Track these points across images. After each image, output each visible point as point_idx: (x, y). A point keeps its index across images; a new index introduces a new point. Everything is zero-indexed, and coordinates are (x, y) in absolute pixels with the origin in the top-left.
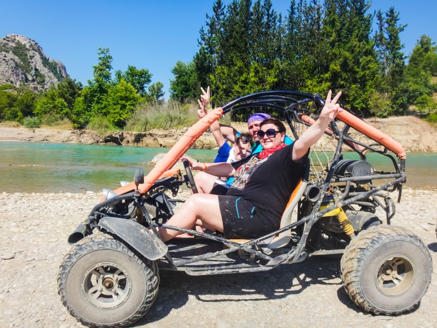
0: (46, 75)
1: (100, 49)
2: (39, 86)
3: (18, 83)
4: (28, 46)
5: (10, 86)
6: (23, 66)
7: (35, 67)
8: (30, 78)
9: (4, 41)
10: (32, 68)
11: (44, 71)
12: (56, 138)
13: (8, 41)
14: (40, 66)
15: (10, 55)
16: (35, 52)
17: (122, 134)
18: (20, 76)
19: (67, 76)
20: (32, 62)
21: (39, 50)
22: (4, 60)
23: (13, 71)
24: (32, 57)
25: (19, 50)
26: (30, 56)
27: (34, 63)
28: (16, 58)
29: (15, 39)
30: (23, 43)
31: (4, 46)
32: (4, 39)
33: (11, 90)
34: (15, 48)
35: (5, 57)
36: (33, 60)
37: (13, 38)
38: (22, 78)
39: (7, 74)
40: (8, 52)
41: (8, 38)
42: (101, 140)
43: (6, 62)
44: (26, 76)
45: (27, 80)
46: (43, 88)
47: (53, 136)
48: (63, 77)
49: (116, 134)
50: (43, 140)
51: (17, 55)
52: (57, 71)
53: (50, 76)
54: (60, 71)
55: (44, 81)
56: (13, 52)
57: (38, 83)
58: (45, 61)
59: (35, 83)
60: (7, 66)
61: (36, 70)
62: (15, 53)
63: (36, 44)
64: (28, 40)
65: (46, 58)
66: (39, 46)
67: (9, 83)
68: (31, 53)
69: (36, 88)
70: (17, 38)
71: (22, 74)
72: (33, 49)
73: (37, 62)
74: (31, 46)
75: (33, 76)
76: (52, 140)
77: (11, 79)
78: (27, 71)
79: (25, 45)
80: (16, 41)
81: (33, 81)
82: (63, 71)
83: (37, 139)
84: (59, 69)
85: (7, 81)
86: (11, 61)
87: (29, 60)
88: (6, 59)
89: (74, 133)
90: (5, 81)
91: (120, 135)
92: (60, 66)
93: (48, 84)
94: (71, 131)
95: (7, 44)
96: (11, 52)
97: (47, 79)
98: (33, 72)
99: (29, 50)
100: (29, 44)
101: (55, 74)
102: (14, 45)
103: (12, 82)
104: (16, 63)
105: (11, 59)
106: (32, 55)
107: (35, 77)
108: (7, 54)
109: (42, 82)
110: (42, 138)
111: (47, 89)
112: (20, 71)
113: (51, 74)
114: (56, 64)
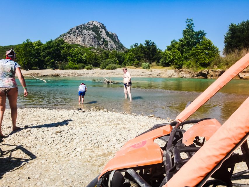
0: (108, 41)
1: (187, 19)
2: (105, 47)
3: (96, 46)
4: (99, 27)
5: (92, 48)
6: (97, 37)
7: (103, 37)
8: (101, 43)
9: (88, 25)
10: (101, 38)
11: (107, 39)
12: (164, 75)
13: (90, 25)
14: (105, 37)
15: (91, 32)
16: (102, 29)
17: (208, 71)
18: (96, 43)
19: (118, 40)
20: (101, 35)
21: (104, 28)
22: (88, 35)
23: (93, 40)
24: (101, 32)
25: (95, 29)
26: (100, 32)
27: (102, 35)
28: (94, 33)
29: (93, 23)
30: (97, 25)
31: (88, 28)
32: (88, 24)
33: (93, 50)
34: (93, 28)
35: (89, 33)
36: (102, 34)
37: (92, 23)
38: (97, 43)
39: (90, 42)
40: (90, 30)
41: (89, 23)
42: (196, 75)
43: (89, 35)
44: (99, 42)
45: (99, 44)
46: (107, 48)
47: (163, 73)
48: (116, 41)
49: (204, 71)
50: (157, 76)
51: (94, 32)
52: (113, 38)
53: (110, 41)
54: (115, 38)
55: (107, 44)
56: (92, 30)
57: (105, 46)
58: (108, 34)
59: (103, 45)
60: (90, 38)
61: (104, 38)
62: (93, 31)
63: (103, 25)
64: (99, 23)
65: (108, 32)
66: (104, 26)
67: (91, 46)
68: (100, 30)
69: (104, 48)
70: (94, 23)
71: (97, 41)
72: (102, 28)
73: (104, 34)
74: (100, 26)
75: (102, 42)
76: (162, 75)
77: (92, 44)
78: (99, 39)
79: (97, 26)
80: (93, 24)
81: (102, 44)
82: (116, 38)
83: (154, 75)
84: (115, 37)
85: (90, 45)
86: (92, 35)
87: (100, 34)
88: (89, 34)
89: (176, 71)
90: (89, 46)
91: (207, 72)
92: (115, 35)
93: (109, 46)
94: (173, 70)
95: (89, 26)
96: (91, 30)
97: (109, 43)
98: (102, 40)
99: (100, 28)
100: (100, 25)
101: (113, 40)
102: (92, 27)
103: (92, 46)
104: (94, 36)
105: (92, 34)
106: (101, 31)
107: (103, 42)
108: (90, 32)
109: (106, 45)
110: (156, 74)
111: (109, 48)
112: (96, 40)
113: (111, 40)
114: (113, 34)
